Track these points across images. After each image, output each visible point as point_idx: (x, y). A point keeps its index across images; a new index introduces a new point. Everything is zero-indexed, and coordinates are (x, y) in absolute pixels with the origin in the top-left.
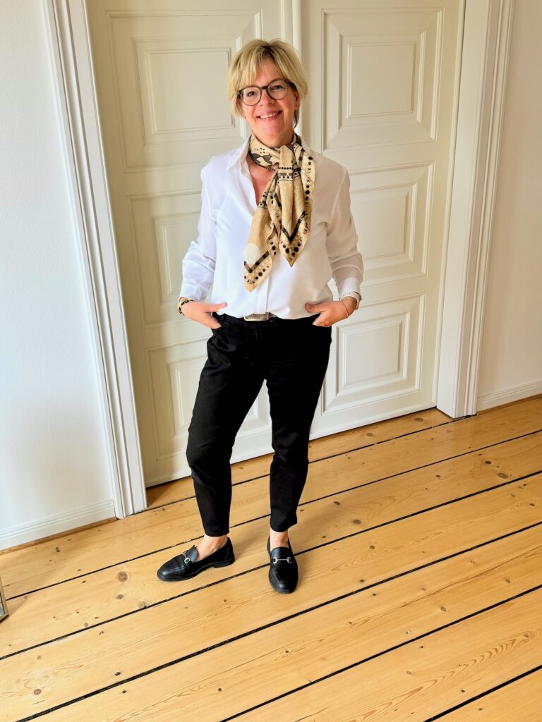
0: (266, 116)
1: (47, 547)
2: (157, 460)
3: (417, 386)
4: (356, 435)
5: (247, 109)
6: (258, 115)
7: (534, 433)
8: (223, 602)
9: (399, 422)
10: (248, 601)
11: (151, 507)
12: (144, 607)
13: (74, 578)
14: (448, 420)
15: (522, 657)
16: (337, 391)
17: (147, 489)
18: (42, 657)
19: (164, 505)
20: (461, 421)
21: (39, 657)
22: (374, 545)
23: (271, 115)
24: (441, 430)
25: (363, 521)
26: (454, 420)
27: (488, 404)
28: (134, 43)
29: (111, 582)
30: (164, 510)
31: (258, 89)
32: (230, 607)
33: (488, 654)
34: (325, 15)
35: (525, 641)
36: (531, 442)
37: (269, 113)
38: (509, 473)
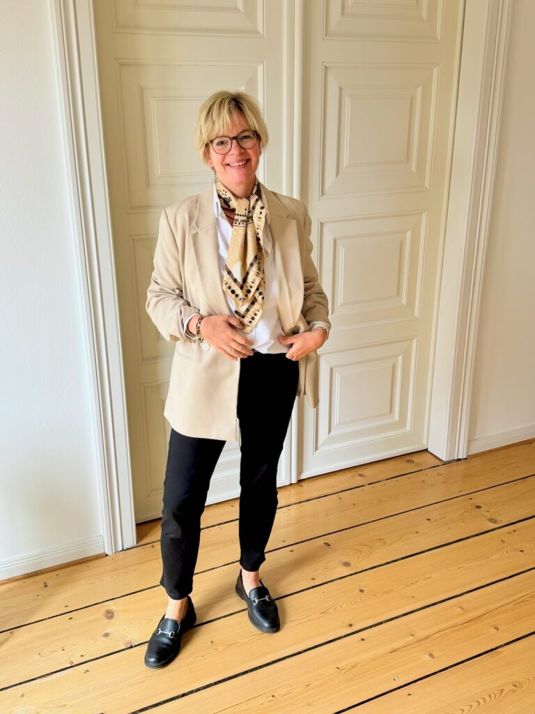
0: (237, 164)
1: (34, 582)
2: (148, 496)
3: (408, 428)
4: (348, 475)
5: (215, 157)
6: (227, 163)
7: (524, 478)
8: (210, 644)
9: (391, 463)
10: (235, 643)
11: (140, 544)
12: (129, 646)
13: (61, 615)
14: (438, 463)
15: (510, 708)
16: (330, 431)
17: (138, 525)
18: (25, 695)
19: (153, 542)
20: (451, 464)
21: (23, 696)
22: (363, 589)
23: (241, 164)
24: (432, 472)
25: (352, 564)
26: (445, 463)
27: (478, 448)
28: (142, 90)
29: (97, 620)
30: (153, 547)
31: (228, 139)
32: (217, 649)
33: (476, 704)
34: (326, 68)
35: (513, 691)
36: (520, 486)
37: (239, 161)
38: (498, 518)
